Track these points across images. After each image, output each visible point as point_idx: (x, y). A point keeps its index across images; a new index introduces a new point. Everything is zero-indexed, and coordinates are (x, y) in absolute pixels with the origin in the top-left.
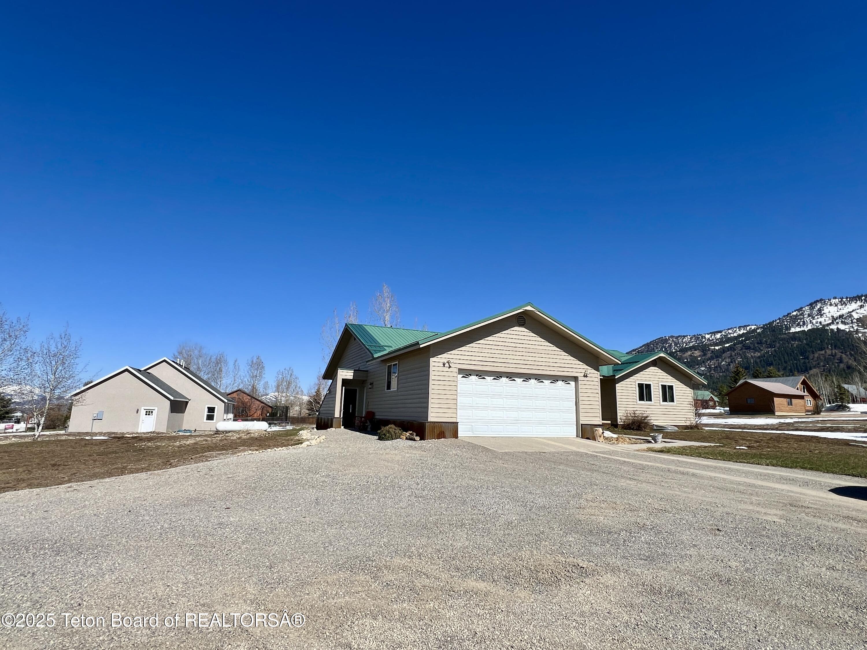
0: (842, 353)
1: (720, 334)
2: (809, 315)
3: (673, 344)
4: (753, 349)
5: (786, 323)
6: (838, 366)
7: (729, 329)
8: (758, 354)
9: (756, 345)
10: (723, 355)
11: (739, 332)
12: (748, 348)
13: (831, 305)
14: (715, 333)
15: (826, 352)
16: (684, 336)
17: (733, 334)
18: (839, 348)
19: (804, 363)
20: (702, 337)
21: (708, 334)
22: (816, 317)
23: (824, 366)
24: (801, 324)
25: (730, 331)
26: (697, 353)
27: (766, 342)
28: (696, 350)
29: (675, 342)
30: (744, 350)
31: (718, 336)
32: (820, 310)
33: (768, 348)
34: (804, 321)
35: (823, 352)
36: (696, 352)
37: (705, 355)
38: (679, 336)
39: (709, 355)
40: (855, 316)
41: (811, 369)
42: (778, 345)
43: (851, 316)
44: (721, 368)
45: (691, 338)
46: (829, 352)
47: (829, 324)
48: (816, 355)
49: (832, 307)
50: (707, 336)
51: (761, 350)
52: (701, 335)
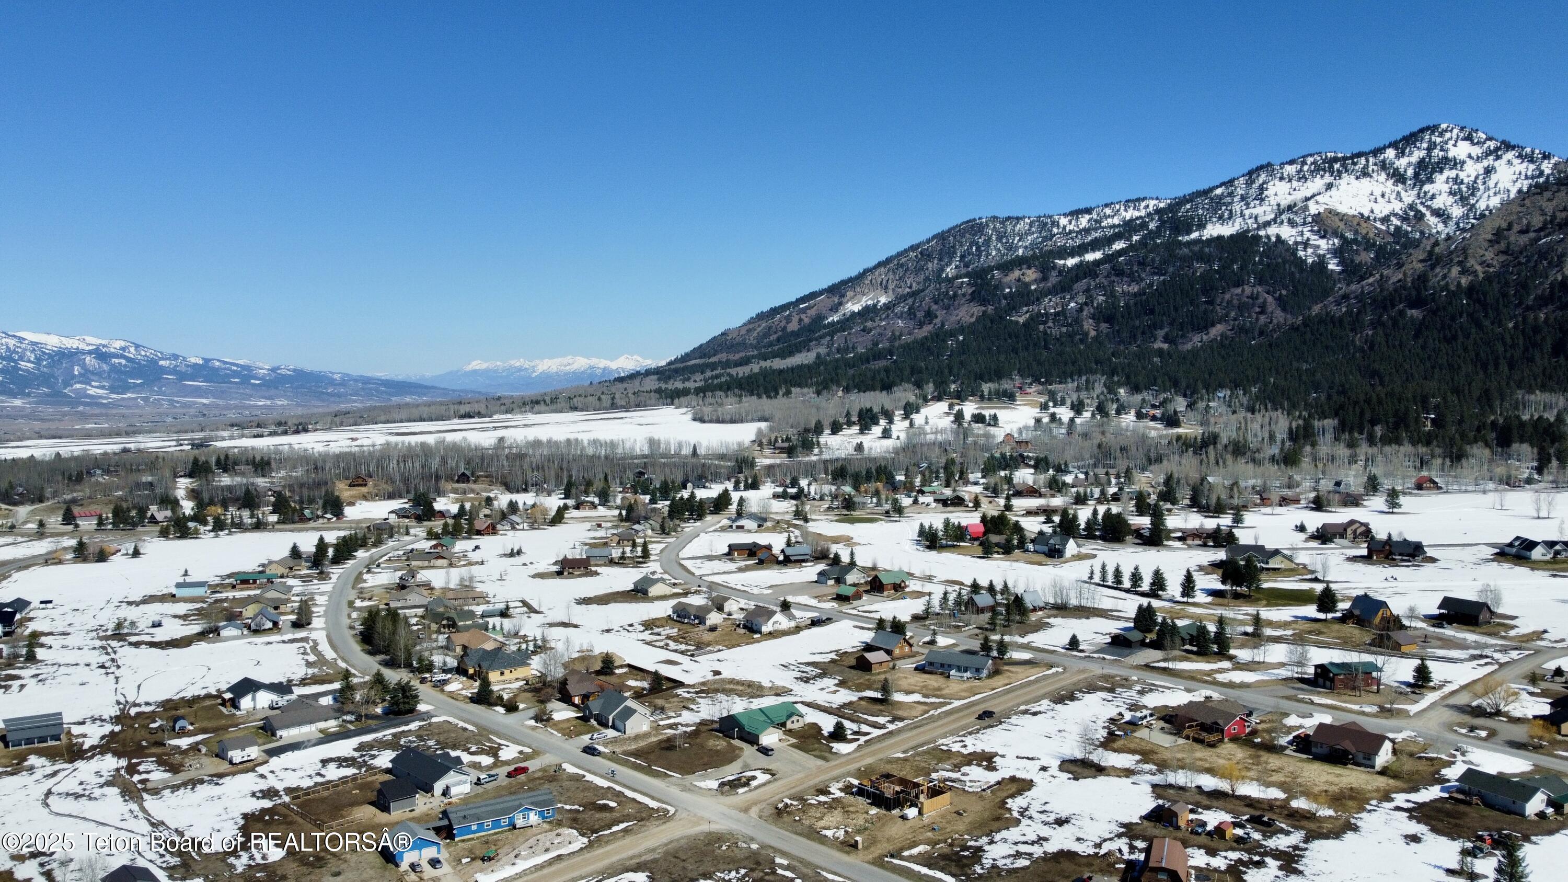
0: (1268, 293)
1: (1087, 217)
2: (1243, 198)
3: (994, 238)
4: (1129, 276)
5: (1200, 212)
6: (1257, 319)
7: (1106, 205)
8: (1134, 288)
9: (1135, 268)
10: (1076, 286)
11: (1124, 214)
12: (1120, 273)
13: (1282, 179)
14: (1076, 214)
15: (1243, 291)
16: (1018, 219)
17: (1113, 217)
18: (1267, 283)
19: (1205, 312)
20: (1053, 223)
21: (1065, 215)
22: (1252, 205)
23: (1235, 319)
24: (1226, 215)
25: (1108, 211)
26: (1031, 275)
27: (1153, 260)
28: (1029, 268)
29: (998, 233)
30: (1113, 278)
31: (1084, 221)
32: (1262, 189)
33: (1154, 274)
34: (1231, 211)
35: (1239, 290)
36: (1029, 272)
37: (1045, 279)
38: (1009, 218)
39: (1053, 279)
40: (1313, 209)
41: (1213, 325)
42: (1171, 270)
43: (1306, 208)
44: (1066, 318)
45: (1031, 225)
46: (1248, 290)
47: (1267, 224)
48: (1227, 296)
49: (1283, 183)
50: (1063, 221)
51: (1142, 280)
52: (1050, 217)
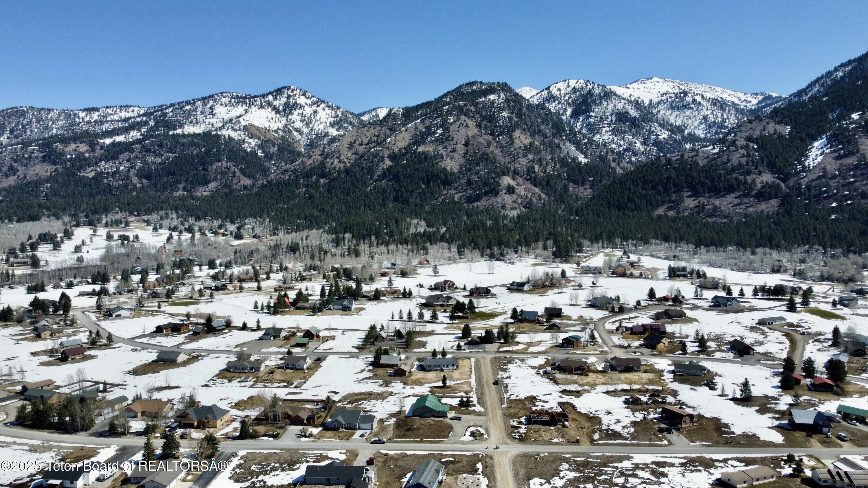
0: (235, 166)
1: (97, 114)
2: (202, 113)
3: (34, 120)
4: (154, 152)
5: (179, 118)
6: (232, 180)
7: (107, 107)
8: (159, 160)
9: (157, 148)
10: (120, 156)
11: (120, 114)
12: (148, 151)
13: (221, 105)
14: (89, 110)
15: (222, 164)
16: (50, 110)
17: (113, 115)
18: (233, 161)
19: (204, 175)
20: (75, 115)
21: (83, 110)
22: (208, 117)
23: (221, 180)
24: (194, 121)
25: (110, 111)
26: (83, 148)
27: (166, 144)
28: (81, 143)
29: (37, 118)
30: (144, 153)
31: (95, 116)
32: (212, 109)
33: (168, 152)
34: (197, 119)
35: (220, 164)
36: (82, 146)
37: (93, 150)
38: (42, 109)
39: (98, 152)
40: (243, 123)
41: (210, 182)
42: (178, 150)
43: (239, 122)
44: (120, 175)
45: (60, 114)
46: (225, 165)
47: (221, 128)
48: (214, 167)
49: (222, 107)
50: (82, 114)
51: (162, 155)
52: (72, 111)
